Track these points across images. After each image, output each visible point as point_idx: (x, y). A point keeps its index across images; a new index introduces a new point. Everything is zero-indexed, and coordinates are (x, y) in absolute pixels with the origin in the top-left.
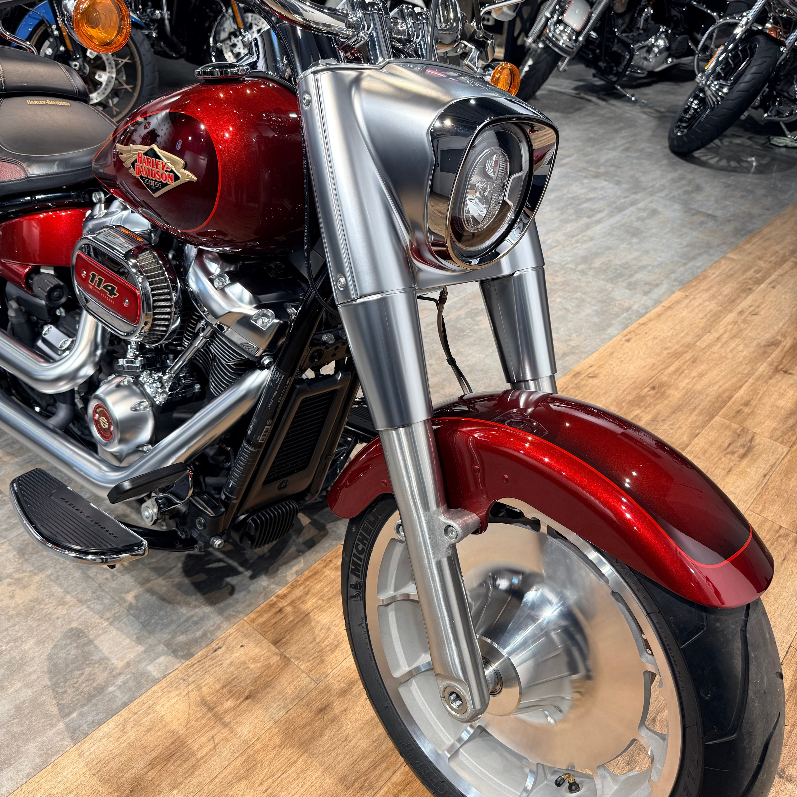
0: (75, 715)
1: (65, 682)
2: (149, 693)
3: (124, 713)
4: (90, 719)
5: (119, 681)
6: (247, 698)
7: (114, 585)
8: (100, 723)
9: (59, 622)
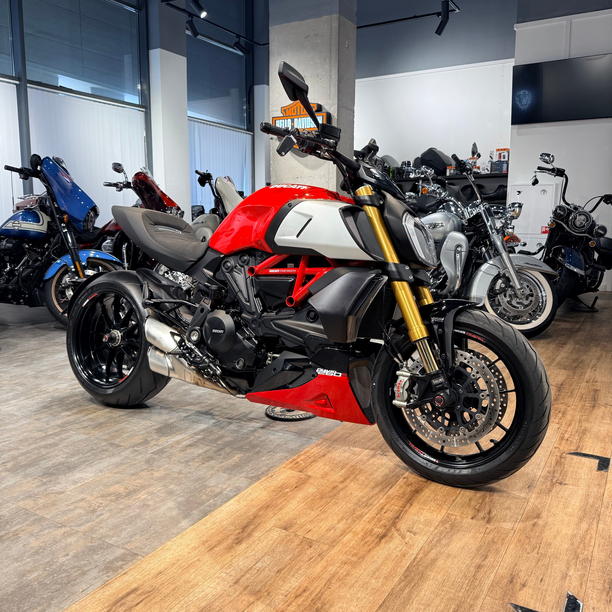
0: (211, 501)
1: (200, 493)
2: (245, 491)
3: (237, 498)
4: (220, 501)
5: (228, 490)
6: (296, 487)
7: (205, 465)
8: (226, 502)
9: (183, 478)
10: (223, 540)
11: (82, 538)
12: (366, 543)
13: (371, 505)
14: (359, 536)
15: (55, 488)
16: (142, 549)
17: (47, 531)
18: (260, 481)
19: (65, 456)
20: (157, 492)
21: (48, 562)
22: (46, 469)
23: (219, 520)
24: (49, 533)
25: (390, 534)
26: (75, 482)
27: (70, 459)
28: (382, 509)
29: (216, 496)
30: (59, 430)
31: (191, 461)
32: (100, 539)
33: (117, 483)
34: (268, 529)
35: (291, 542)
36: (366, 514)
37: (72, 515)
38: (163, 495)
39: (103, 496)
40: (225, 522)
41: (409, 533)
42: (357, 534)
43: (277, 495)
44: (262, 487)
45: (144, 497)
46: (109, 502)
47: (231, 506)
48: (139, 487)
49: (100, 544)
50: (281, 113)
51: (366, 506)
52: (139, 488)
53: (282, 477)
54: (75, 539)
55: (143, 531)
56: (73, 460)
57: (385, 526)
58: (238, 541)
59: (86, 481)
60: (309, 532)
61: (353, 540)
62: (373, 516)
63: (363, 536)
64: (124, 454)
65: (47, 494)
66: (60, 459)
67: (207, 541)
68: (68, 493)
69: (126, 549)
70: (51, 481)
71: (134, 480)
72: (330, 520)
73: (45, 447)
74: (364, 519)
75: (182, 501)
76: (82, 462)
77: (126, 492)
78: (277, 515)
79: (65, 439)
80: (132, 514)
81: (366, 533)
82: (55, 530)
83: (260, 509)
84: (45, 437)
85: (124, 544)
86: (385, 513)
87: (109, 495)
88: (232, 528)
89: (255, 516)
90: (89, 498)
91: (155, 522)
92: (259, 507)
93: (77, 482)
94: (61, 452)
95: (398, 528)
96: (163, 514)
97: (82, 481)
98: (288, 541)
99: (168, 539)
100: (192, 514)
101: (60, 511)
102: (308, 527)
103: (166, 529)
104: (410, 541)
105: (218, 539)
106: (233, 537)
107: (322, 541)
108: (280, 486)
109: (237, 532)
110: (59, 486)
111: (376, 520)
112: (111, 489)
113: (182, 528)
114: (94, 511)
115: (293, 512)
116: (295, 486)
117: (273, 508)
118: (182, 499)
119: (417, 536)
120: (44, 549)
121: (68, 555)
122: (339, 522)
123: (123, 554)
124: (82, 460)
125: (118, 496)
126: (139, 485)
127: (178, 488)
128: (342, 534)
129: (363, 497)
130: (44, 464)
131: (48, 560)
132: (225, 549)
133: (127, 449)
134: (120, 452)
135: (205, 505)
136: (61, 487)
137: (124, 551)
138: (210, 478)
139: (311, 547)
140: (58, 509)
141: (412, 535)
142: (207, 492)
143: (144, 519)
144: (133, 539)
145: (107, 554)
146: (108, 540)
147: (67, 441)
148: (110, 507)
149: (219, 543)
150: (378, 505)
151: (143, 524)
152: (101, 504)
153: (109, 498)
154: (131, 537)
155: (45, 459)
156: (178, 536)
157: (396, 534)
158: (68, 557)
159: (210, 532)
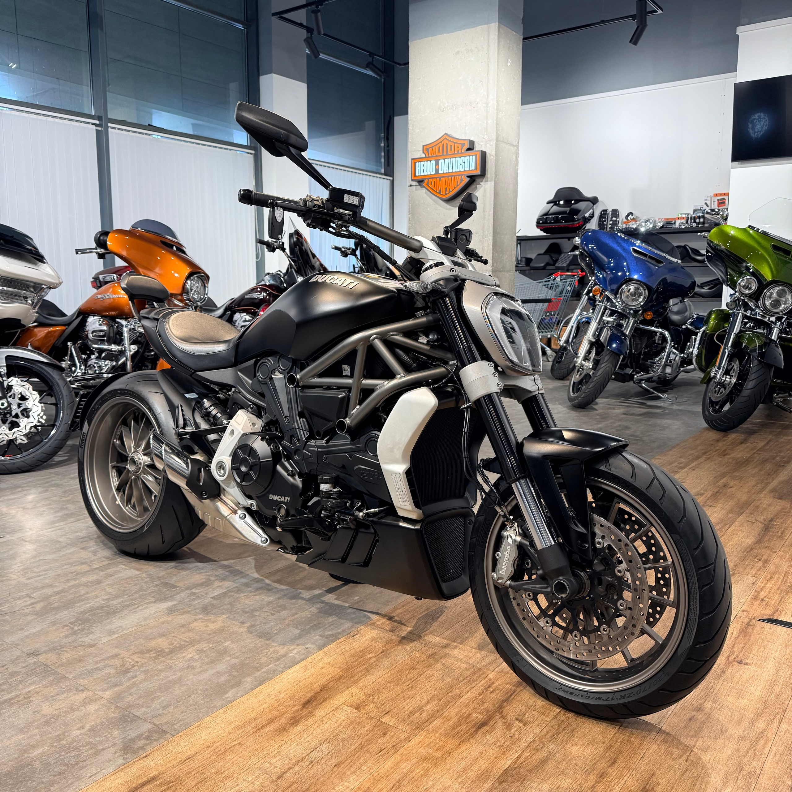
10: (275, 718)
11: (104, 706)
12: (458, 733)
13: (475, 680)
14: (451, 722)
15: (86, 639)
16: (173, 724)
17: (65, 695)
18: (339, 641)
19: (106, 598)
20: (208, 651)
21: (58, 736)
22: (80, 614)
23: (276, 692)
24: (67, 698)
25: (492, 723)
26: (111, 632)
27: (112, 602)
28: (489, 686)
29: (278, 659)
30: (107, 562)
31: (257, 610)
32: (126, 709)
33: (162, 635)
34: (335, 706)
35: (362, 727)
36: (466, 694)
37: (99, 676)
38: (214, 655)
39: (141, 652)
40: (282, 695)
41: (517, 722)
42: (449, 720)
43: (356, 661)
44: (338, 650)
45: (190, 656)
46: (146, 660)
47: (295, 674)
48: (187, 642)
49: (125, 716)
50: (423, 152)
51: (469, 682)
52: (187, 644)
53: (367, 637)
54: (97, 707)
55: (179, 702)
56: (115, 602)
57: (488, 711)
58: (294, 721)
59: (125, 632)
60: (386, 714)
61: (441, 728)
62: (475, 697)
63: (455, 723)
64: (178, 597)
65: (76, 647)
66: (99, 601)
67: (255, 719)
68: (100, 646)
69: (155, 725)
70: (82, 630)
71: (183, 633)
72: (417, 699)
73: (85, 585)
74: (461, 700)
75: (235, 664)
76: (125, 606)
77: (170, 648)
78: (350, 689)
79: (111, 575)
80: (171, 678)
81: (460, 720)
82: (75, 694)
83: (330, 681)
84: (88, 571)
85: (153, 718)
86: (491, 693)
87: (149, 651)
88: (291, 703)
89: (324, 689)
90: (125, 654)
91: (197, 690)
92: (330, 677)
93: (114, 633)
94: (103, 593)
95: (504, 714)
96: (209, 680)
97: (120, 631)
98: (357, 725)
99: (208, 714)
100: (244, 681)
101: (85, 670)
102: (387, 707)
103: (208, 700)
104: (517, 733)
105: (269, 717)
106: (288, 715)
107: (401, 728)
108: (361, 649)
109: (296, 708)
110: (91, 636)
111: (477, 701)
112: (153, 644)
113: (229, 699)
114: (127, 671)
115: (372, 686)
116: (381, 651)
117: (347, 678)
118: (237, 660)
119: (528, 728)
120: (57, 719)
121: (83, 728)
122: (428, 703)
123: (149, 731)
124: (126, 603)
125: (160, 653)
126: (188, 640)
127: (234, 646)
128: (429, 719)
129: (467, 669)
130: (80, 607)
131: (58, 733)
132: (276, 731)
133: (183, 591)
134: (174, 595)
135: (264, 670)
136: (93, 638)
137: (150, 726)
138: (276, 634)
139: (385, 734)
140: (84, 667)
141: (521, 725)
142: (269, 653)
143: (184, 685)
144: (165, 712)
145: (130, 729)
146: (134, 712)
147: (113, 578)
148: (146, 667)
149: (270, 722)
150: (485, 681)
151: (182, 692)
152: (137, 662)
153: (147, 655)
154: (164, 708)
155: (83, 600)
156: (221, 711)
157: (500, 723)
158: (83, 731)
159: (262, 707)
